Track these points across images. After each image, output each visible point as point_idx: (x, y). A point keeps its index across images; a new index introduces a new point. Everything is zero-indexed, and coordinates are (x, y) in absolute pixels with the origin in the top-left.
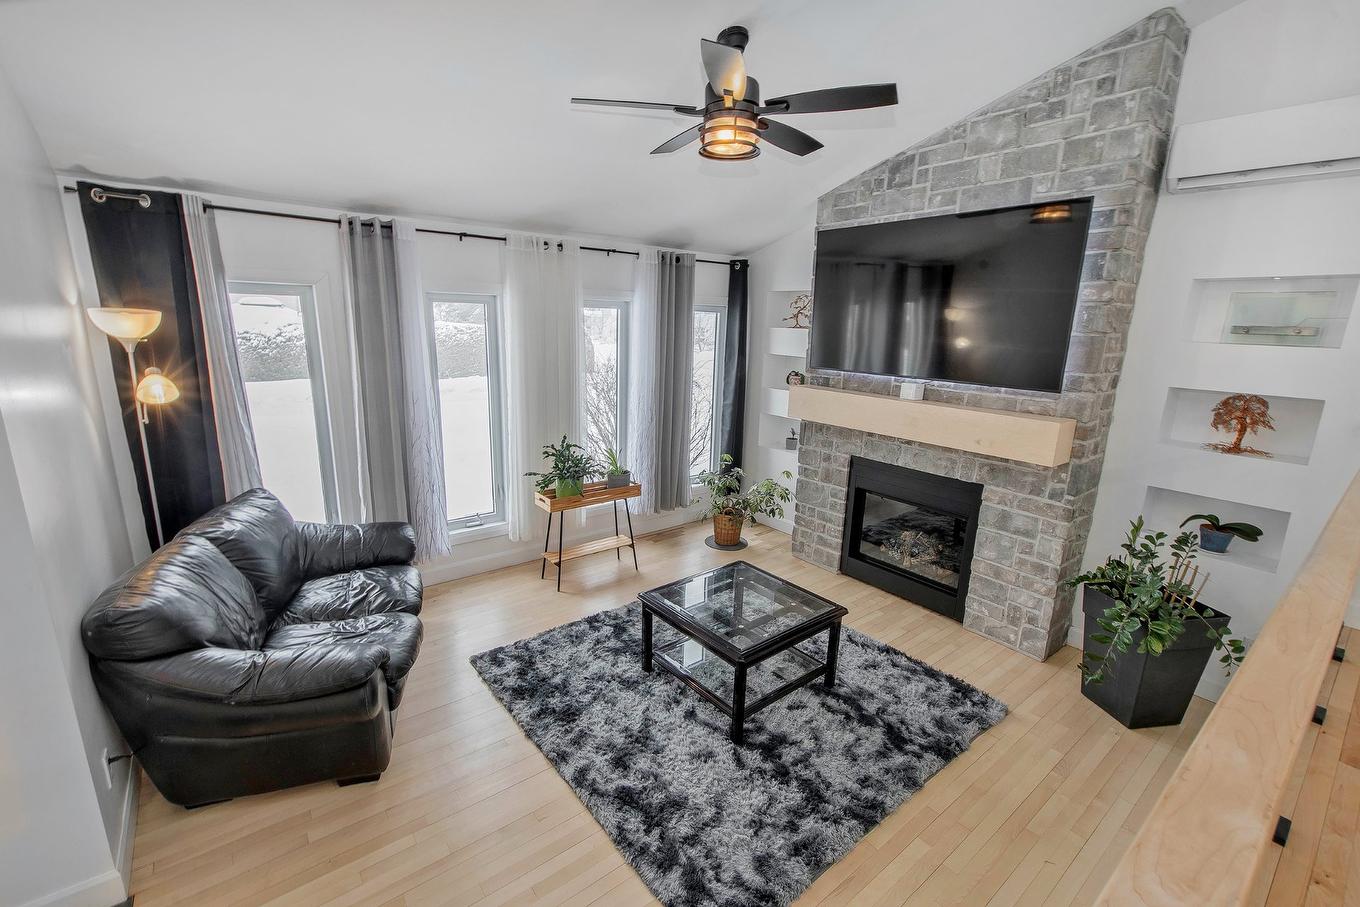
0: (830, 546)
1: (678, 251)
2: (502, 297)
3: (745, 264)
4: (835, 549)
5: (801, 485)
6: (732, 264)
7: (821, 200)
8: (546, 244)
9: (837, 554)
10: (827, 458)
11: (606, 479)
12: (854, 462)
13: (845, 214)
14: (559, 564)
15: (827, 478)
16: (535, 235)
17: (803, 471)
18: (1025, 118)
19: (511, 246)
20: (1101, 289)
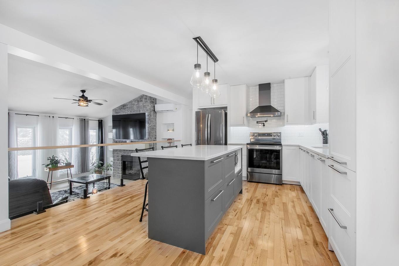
0: (119, 173)
1: (84, 118)
2: (37, 127)
3: (102, 121)
4: (120, 174)
5: (114, 163)
6: (99, 120)
7: (113, 110)
8: (49, 116)
9: (121, 175)
10: (118, 156)
11: (65, 165)
12: (122, 156)
13: (117, 113)
14: (51, 184)
15: (118, 160)
16: (46, 115)
17: (114, 160)
18: (138, 101)
19: (40, 117)
20: (149, 125)
